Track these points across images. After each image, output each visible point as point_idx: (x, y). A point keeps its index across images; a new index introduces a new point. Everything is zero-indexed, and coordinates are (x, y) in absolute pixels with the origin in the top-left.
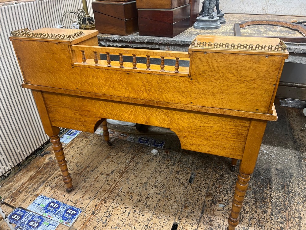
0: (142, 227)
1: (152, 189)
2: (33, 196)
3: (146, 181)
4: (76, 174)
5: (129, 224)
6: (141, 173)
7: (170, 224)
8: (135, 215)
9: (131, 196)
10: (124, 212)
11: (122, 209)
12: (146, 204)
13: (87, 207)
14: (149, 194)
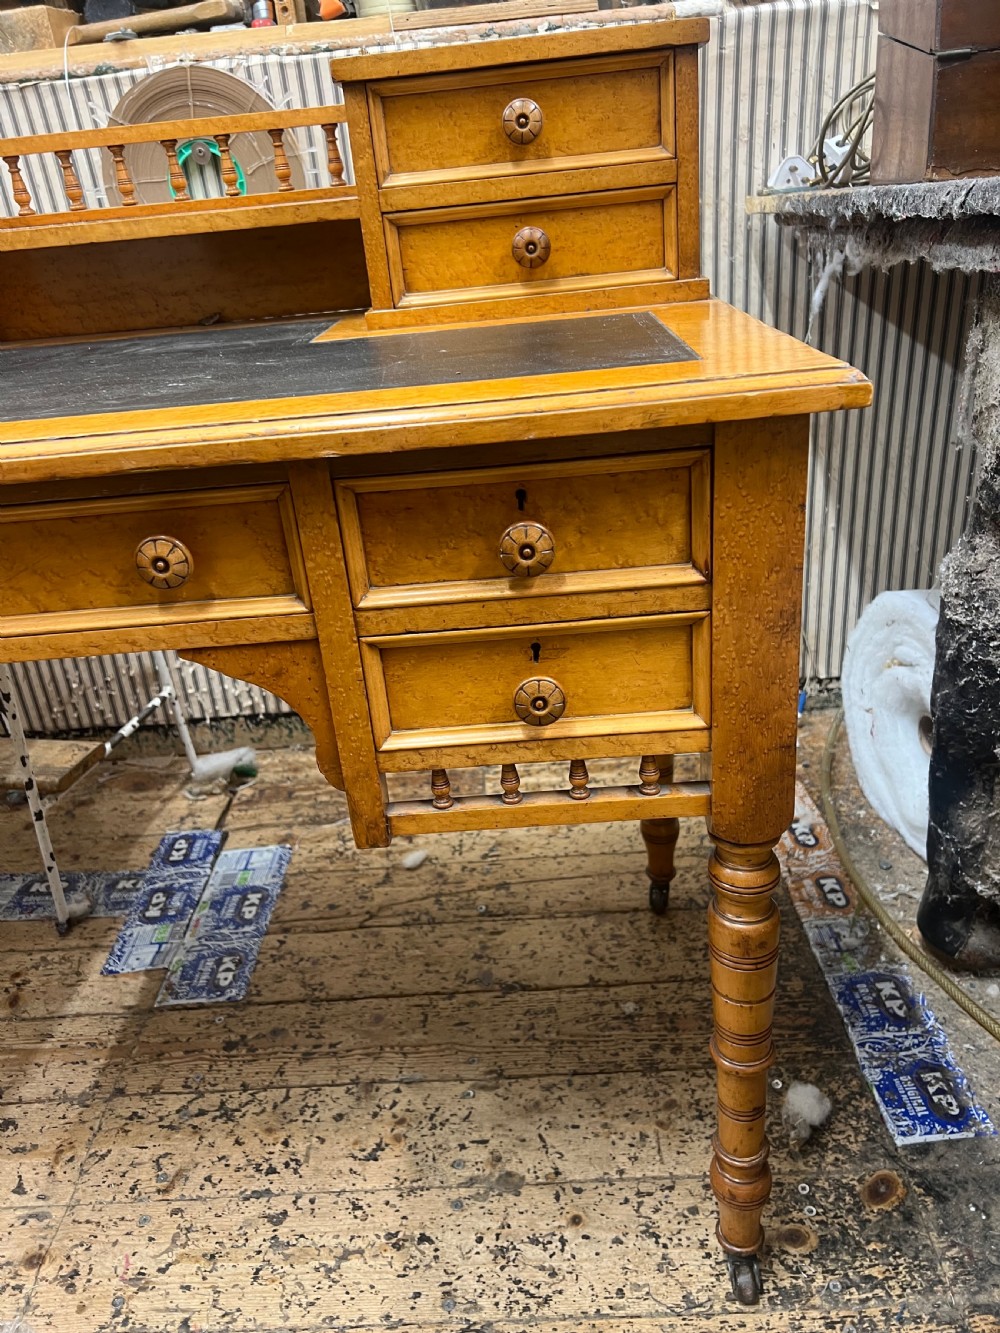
0: (173, 1306)
1: (480, 1240)
2: (284, 832)
3: (529, 1178)
4: (440, 875)
5: (188, 1230)
6: (577, 1121)
8: (250, 1231)
9: (379, 1147)
10: (265, 1166)
11: (279, 1147)
12: (345, 1256)
13: (261, 1008)
14: (423, 1239)
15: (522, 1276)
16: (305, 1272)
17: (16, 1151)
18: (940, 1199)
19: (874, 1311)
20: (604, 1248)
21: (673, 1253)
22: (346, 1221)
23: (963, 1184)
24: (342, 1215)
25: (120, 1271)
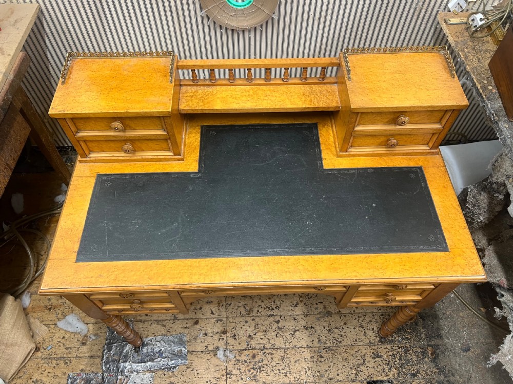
1: (324, 328)
3: (333, 312)
5: (258, 324)
7: (280, 380)
8: (272, 325)
9: (297, 304)
10: (271, 308)
11: (273, 303)
12: (295, 331)
14: (312, 327)
15: (335, 336)
16: (287, 335)
17: (207, 303)
18: (424, 320)
19: (408, 345)
20: (352, 330)
21: (367, 331)
22: (293, 322)
23: (429, 316)
24: (292, 321)
25: (245, 334)
